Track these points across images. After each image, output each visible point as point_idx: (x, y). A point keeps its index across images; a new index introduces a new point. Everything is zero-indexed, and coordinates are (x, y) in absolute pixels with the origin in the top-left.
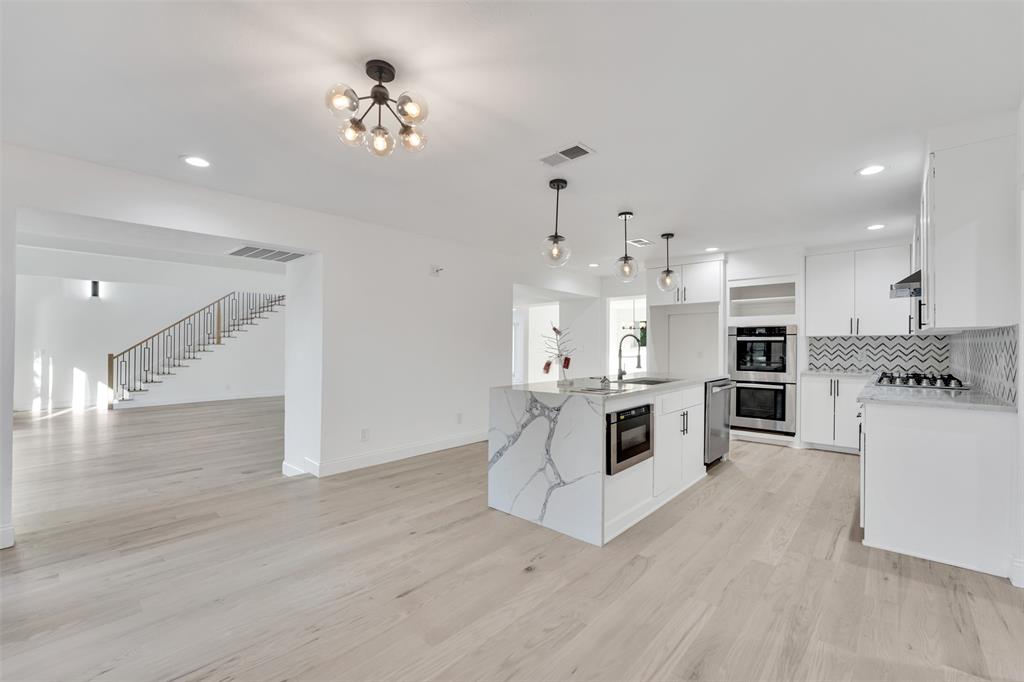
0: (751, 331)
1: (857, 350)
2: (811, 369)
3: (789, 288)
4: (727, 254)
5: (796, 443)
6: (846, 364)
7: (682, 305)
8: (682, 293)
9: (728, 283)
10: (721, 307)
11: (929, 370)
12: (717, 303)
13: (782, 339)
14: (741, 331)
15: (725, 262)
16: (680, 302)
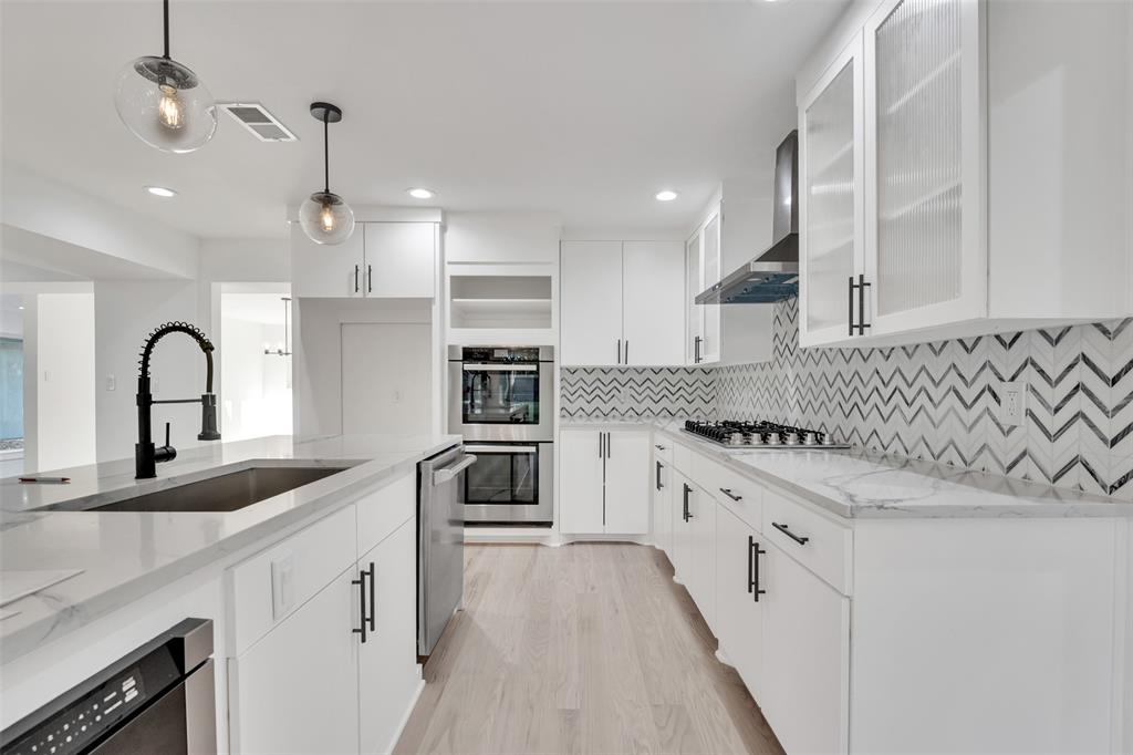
0: (485, 355)
1: (619, 387)
2: (564, 416)
3: (541, 286)
4: (445, 213)
5: (553, 538)
6: (606, 408)
7: (364, 300)
8: (363, 276)
9: (448, 267)
10: (436, 308)
11: (696, 414)
12: (429, 302)
13: (534, 368)
14: (470, 354)
15: (443, 229)
16: (359, 295)
